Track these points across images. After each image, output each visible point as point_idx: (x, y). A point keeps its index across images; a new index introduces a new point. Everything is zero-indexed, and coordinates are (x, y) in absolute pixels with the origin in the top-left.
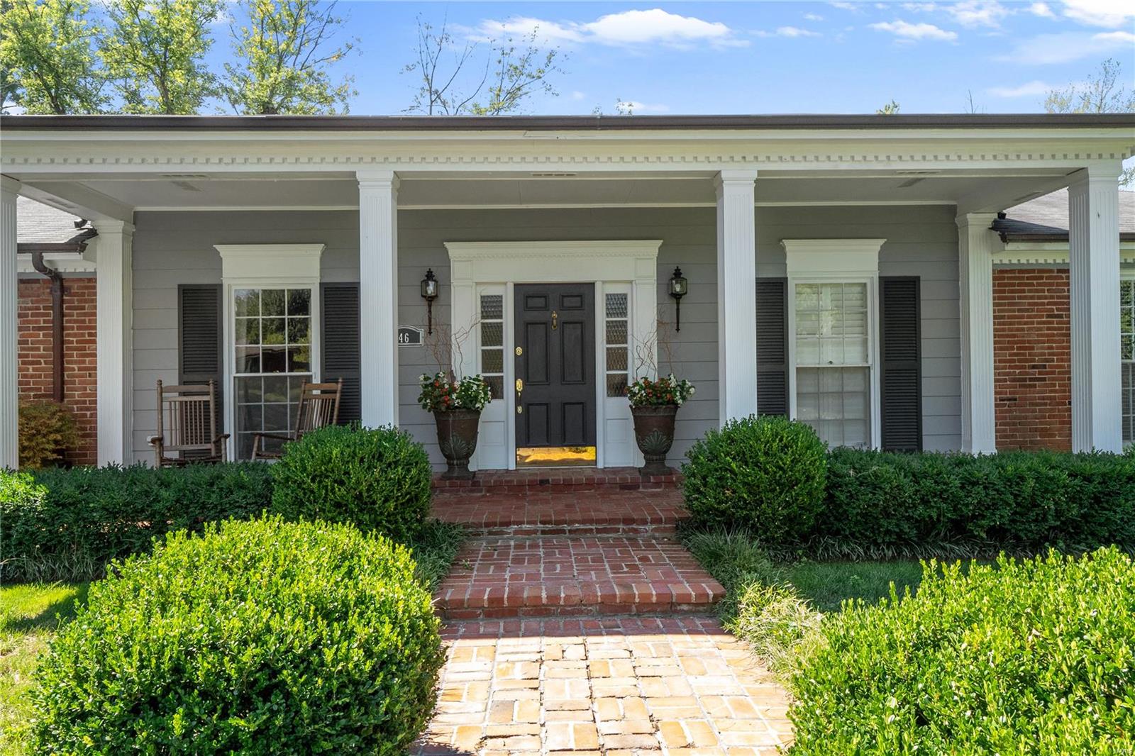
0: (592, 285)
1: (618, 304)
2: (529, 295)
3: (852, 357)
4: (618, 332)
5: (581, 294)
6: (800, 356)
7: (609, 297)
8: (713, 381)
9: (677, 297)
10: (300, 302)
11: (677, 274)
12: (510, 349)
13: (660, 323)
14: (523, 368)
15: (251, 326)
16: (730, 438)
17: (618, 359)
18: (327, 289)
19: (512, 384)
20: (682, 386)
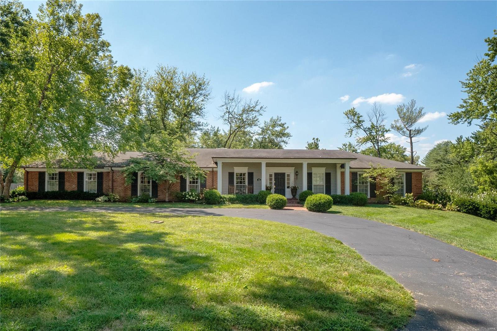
0: (285, 173)
1: (288, 175)
2: (276, 174)
3: (321, 183)
4: (289, 179)
5: (283, 174)
6: (314, 183)
7: (287, 175)
8: (302, 187)
9: (297, 175)
10: (244, 174)
11: (297, 172)
12: (273, 182)
13: (294, 178)
14: (275, 184)
15: (244, 179)
16: (304, 192)
17: (288, 183)
18: (249, 173)
19: (274, 187)
20: (298, 187)
